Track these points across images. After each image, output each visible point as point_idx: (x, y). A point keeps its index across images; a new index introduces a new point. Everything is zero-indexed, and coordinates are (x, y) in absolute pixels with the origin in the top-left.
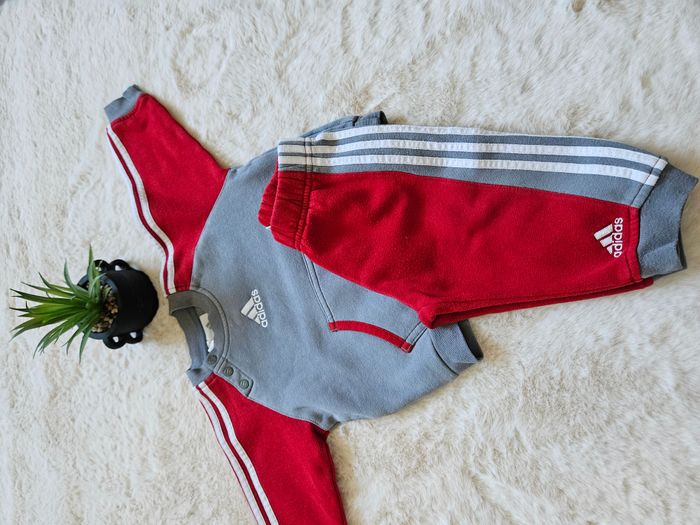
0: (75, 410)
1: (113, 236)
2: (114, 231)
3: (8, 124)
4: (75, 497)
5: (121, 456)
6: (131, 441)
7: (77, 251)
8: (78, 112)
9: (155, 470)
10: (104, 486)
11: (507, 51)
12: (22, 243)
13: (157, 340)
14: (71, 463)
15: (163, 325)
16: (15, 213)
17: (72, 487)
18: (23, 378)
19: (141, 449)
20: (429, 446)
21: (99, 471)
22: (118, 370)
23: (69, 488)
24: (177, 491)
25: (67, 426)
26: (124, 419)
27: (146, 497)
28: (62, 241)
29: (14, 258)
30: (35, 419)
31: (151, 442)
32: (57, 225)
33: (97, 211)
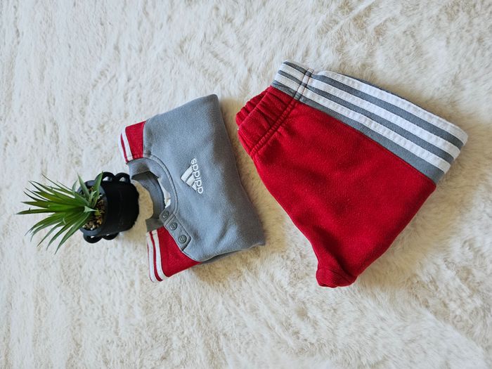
0: (82, 260)
1: (122, 122)
2: (123, 118)
3: (52, 30)
5: (113, 301)
6: (122, 290)
7: (94, 132)
8: (103, 19)
9: (138, 317)
10: (99, 322)
12: (55, 124)
14: (76, 300)
16: (52, 101)
17: (75, 320)
19: (129, 298)
21: (96, 310)
25: (76, 271)
26: (118, 273)
27: (130, 338)
29: (48, 136)
30: (54, 262)
31: (137, 294)
32: (81, 111)
33: (111, 101)
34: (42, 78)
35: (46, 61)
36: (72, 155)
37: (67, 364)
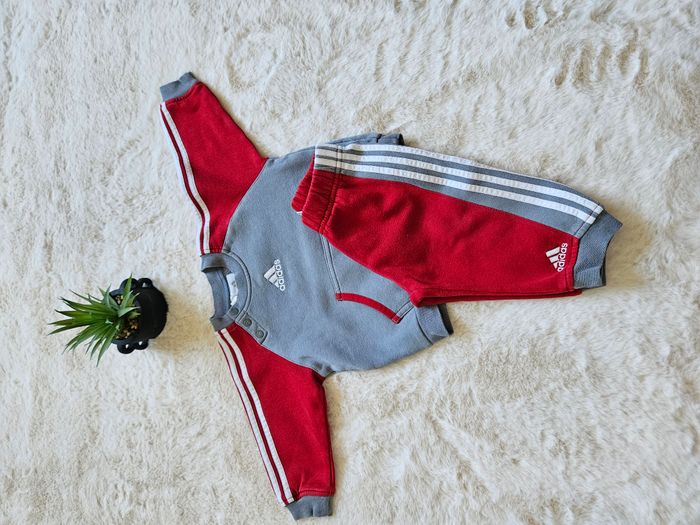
1: (155, 198)
2: (157, 194)
4: (94, 415)
5: (141, 383)
6: (153, 372)
7: (120, 205)
8: (133, 85)
9: (172, 396)
10: (123, 407)
11: (502, 104)
12: (65, 191)
14: (93, 385)
16: (62, 164)
17: (91, 406)
19: (161, 378)
20: (403, 395)
21: (119, 394)
23: (89, 406)
24: (189, 415)
27: (161, 418)
28: (105, 195)
29: (55, 203)
32: (102, 181)
33: (143, 174)
34: (47, 137)
35: (54, 117)
36: (90, 228)
37: (78, 454)
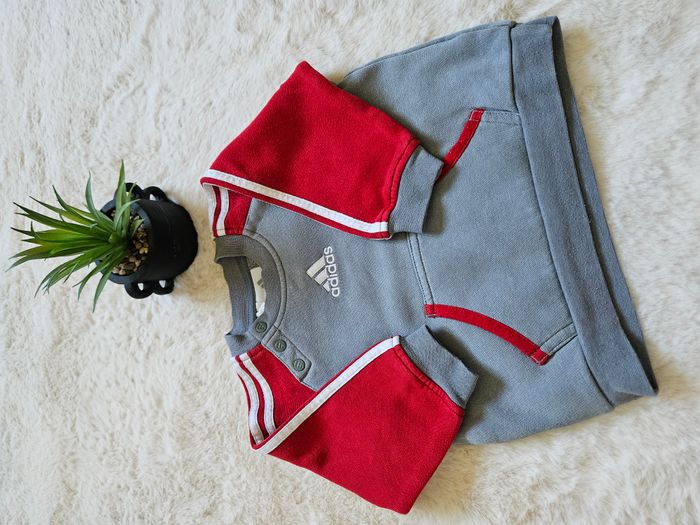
0: (80, 364)
1: (151, 157)
2: (153, 150)
4: (70, 466)
5: (130, 427)
6: (145, 412)
7: (105, 170)
9: (169, 451)
10: (105, 459)
12: (39, 153)
13: (191, 294)
14: (69, 424)
15: (200, 277)
16: (36, 116)
17: (67, 453)
18: (24, 314)
19: (155, 423)
21: (102, 440)
22: (138, 324)
23: (64, 453)
24: (194, 482)
25: (70, 379)
27: (155, 483)
28: (87, 156)
29: (28, 170)
30: (33, 365)
31: (169, 418)
32: (83, 135)
33: (134, 122)
34: (20, 79)
35: (27, 52)
37: (51, 519)
